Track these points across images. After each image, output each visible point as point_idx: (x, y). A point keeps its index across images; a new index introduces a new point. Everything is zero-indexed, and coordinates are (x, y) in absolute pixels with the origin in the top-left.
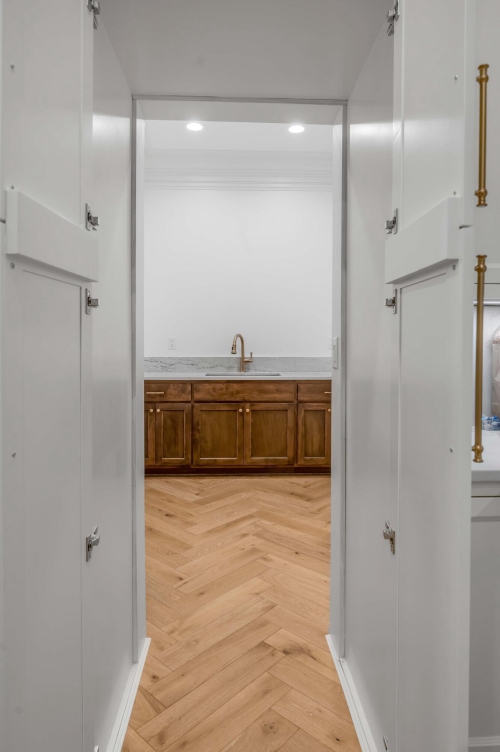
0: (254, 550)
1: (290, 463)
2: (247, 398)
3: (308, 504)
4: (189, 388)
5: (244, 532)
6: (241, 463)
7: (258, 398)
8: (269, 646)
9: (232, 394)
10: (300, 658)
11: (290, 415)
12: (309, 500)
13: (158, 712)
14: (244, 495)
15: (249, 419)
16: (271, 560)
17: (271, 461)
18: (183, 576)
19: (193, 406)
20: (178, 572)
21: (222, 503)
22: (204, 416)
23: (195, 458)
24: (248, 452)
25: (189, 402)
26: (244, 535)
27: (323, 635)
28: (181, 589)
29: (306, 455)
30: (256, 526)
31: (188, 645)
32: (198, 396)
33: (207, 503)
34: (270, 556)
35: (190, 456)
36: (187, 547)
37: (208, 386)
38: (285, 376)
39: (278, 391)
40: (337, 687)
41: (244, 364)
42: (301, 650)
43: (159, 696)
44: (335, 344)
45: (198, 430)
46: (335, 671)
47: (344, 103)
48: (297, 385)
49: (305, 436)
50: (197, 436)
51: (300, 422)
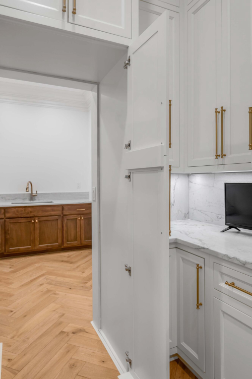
0: (48, 291)
1: (59, 246)
2: (36, 215)
3: (71, 265)
4: (3, 211)
5: (41, 283)
6: (34, 249)
7: (42, 215)
8: (65, 332)
9: (28, 213)
10: (81, 334)
11: (60, 222)
12: (71, 263)
13: (15, 374)
14: (37, 265)
15: (37, 226)
16: (58, 294)
17: (50, 246)
18: (12, 310)
19: (5, 221)
20: (10, 308)
21: (25, 270)
22: (12, 225)
23: (7, 248)
24: (37, 243)
25: (3, 219)
26: (41, 285)
27: (89, 322)
28: (13, 316)
29: (68, 241)
30: (47, 279)
31: (24, 341)
32: (8, 215)
33: (17, 271)
34: (57, 292)
35: (4, 248)
36: (11, 295)
37: (14, 210)
38: (56, 202)
39: (53, 210)
40: (100, 342)
41: (32, 197)
42: (81, 331)
43: (14, 367)
44: (94, 190)
45: (8, 234)
46: (97, 335)
47: (98, 84)
48: (63, 207)
49: (67, 232)
50: (8, 237)
51: (64, 225)
